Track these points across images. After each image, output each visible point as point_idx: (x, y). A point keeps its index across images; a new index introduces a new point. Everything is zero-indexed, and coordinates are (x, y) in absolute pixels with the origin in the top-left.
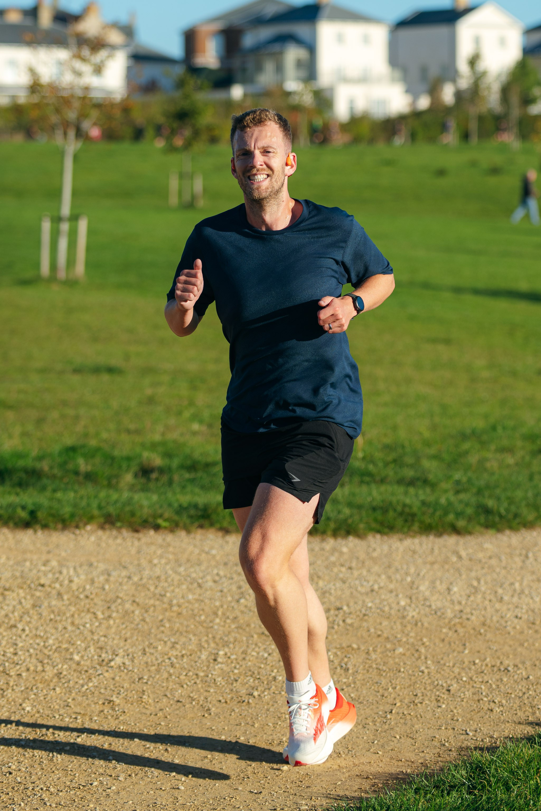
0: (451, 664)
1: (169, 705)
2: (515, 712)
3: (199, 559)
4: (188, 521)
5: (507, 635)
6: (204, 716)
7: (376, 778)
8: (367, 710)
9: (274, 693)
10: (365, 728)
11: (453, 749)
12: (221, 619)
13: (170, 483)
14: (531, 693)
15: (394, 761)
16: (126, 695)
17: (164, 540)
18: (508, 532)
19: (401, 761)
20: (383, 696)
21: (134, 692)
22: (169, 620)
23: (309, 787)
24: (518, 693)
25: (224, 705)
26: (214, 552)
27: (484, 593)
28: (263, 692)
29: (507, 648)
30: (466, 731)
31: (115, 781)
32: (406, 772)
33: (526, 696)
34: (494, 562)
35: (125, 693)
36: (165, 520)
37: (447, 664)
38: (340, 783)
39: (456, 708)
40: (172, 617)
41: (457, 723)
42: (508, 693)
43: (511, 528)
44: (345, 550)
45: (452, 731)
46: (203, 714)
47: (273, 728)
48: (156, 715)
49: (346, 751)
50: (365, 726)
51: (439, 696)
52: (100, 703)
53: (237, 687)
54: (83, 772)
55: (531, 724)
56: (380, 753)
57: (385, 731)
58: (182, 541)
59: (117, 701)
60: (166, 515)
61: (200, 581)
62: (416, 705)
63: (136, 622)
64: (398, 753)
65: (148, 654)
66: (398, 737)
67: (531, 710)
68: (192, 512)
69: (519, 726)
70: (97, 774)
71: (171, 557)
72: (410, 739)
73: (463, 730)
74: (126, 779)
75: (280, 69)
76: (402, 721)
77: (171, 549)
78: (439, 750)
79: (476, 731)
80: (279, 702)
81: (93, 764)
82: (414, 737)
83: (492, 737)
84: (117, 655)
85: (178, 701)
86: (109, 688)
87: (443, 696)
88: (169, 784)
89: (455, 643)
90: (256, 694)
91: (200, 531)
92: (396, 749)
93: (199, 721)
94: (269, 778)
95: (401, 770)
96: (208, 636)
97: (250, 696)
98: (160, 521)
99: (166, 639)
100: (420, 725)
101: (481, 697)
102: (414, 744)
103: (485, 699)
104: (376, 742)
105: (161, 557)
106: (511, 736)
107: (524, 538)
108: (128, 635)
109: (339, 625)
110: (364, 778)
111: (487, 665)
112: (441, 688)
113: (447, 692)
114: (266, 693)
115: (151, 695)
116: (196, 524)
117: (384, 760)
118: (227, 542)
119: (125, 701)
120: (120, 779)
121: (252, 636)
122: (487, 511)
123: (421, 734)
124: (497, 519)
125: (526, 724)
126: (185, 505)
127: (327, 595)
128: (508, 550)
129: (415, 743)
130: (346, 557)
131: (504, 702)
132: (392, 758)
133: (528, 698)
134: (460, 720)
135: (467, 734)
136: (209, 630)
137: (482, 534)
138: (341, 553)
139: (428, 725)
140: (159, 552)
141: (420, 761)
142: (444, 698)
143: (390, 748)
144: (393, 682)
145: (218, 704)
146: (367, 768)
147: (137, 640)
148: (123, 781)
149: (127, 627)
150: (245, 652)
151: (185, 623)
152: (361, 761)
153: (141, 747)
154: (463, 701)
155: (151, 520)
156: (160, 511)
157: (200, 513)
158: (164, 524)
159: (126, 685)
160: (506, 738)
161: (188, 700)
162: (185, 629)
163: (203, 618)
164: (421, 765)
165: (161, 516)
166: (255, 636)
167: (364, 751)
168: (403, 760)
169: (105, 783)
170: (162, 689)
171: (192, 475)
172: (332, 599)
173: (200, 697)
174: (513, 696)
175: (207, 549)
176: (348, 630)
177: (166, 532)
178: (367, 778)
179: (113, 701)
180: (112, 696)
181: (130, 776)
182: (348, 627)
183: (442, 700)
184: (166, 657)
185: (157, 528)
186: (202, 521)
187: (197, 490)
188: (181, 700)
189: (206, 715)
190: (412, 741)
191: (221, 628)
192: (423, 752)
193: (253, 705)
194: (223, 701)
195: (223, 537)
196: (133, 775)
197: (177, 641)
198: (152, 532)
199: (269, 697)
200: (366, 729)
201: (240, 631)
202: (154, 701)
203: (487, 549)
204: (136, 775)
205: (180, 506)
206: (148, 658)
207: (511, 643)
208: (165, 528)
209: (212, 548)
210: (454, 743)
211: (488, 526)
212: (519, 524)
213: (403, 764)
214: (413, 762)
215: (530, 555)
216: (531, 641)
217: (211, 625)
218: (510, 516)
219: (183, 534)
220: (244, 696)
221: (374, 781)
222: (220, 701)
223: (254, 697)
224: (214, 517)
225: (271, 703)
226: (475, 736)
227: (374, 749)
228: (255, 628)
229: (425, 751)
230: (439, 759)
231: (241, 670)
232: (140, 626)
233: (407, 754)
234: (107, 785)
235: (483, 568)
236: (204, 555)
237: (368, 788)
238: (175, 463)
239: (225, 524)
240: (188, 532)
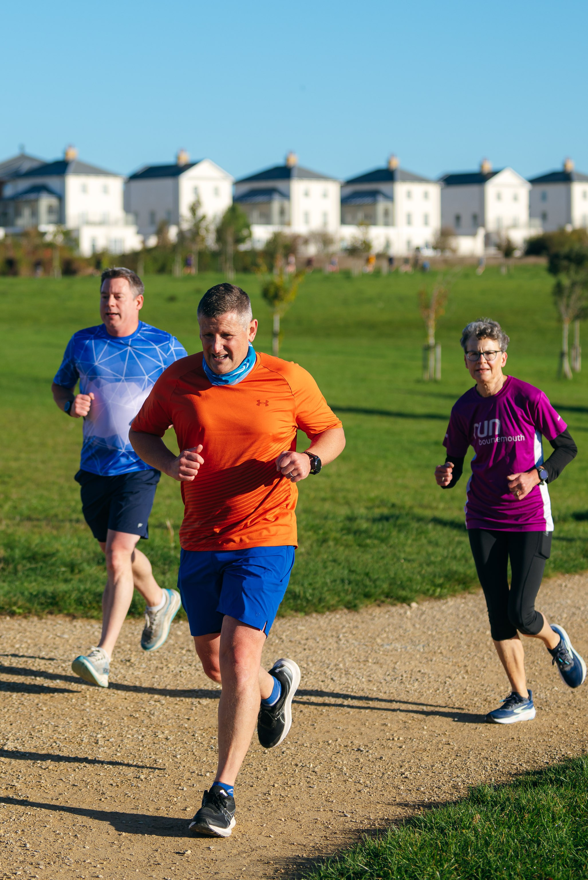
0: (309, 745)
1: (66, 789)
2: (381, 793)
3: (54, 644)
4: (38, 608)
5: (347, 715)
6: (100, 800)
7: (276, 864)
8: (247, 792)
9: (158, 776)
10: (250, 810)
11: (338, 832)
12: (90, 702)
13: (16, 572)
14: (389, 773)
15: (287, 845)
16: (25, 779)
17: (20, 625)
18: (314, 615)
19: (293, 844)
20: (258, 778)
21: (31, 776)
22: (45, 704)
23: (218, 873)
24: (378, 773)
25: (116, 788)
26: (66, 636)
27: (315, 674)
28: (149, 775)
29: (351, 728)
30: (343, 812)
31: (36, 869)
32: (303, 856)
33: (386, 776)
34: (311, 643)
35: (24, 778)
36: (19, 608)
37: (305, 745)
38: (244, 869)
39: (326, 789)
40: (47, 700)
41: (333, 805)
42: (369, 774)
43: (316, 611)
44: (179, 633)
45: (330, 813)
46: (99, 798)
47: (167, 812)
48: (57, 799)
49: (241, 835)
50: (250, 808)
51: (307, 777)
52: (3, 788)
53: (124, 770)
54: (5, 860)
55: (400, 804)
56: (272, 836)
57: (270, 814)
58: (35, 625)
59: (18, 786)
60: (20, 603)
61: (64, 665)
62: (290, 786)
63: (16, 706)
64: (288, 837)
65: (35, 738)
66: (283, 820)
67: (395, 791)
68: (43, 600)
69: (390, 806)
70: (19, 862)
71: (29, 641)
72: (295, 822)
73: (340, 812)
74: (46, 867)
75: (35, 214)
76: (282, 803)
77: (28, 634)
78: (325, 833)
79: (352, 813)
80: (165, 785)
81: (12, 851)
82: (298, 820)
83: (369, 819)
84: (8, 739)
85: (74, 785)
86: (8, 773)
87: (311, 777)
88: (87, 872)
89: (304, 723)
90: (142, 777)
91: (49, 616)
92: (285, 832)
93: (97, 806)
94: (177, 864)
95: (297, 854)
96: (83, 719)
97: (138, 779)
98: (14, 608)
99: (47, 723)
100: (299, 807)
101: (346, 778)
102: (300, 827)
103: (350, 780)
104: (264, 825)
105: (21, 641)
106: (386, 818)
107: (331, 620)
108: (12, 718)
109: (196, 707)
110: (266, 863)
111: (340, 745)
112: (307, 769)
113: (314, 774)
114: (151, 776)
115: (47, 780)
116: (47, 610)
117: (277, 844)
118: (75, 626)
119: (25, 785)
120: (41, 867)
121: (123, 719)
122: (295, 596)
123: (303, 817)
124: (305, 604)
125: (395, 805)
126: (35, 593)
127: (178, 677)
128: (320, 632)
129: (301, 825)
130: (182, 640)
131: (368, 782)
132: (284, 842)
133: (388, 778)
134: (334, 801)
135: (346, 816)
136: (82, 713)
137: (293, 616)
138: (177, 636)
139: (306, 806)
140: (18, 637)
141: (311, 845)
142: (312, 779)
143: (279, 832)
144: (263, 763)
145: (110, 788)
146: (264, 852)
147: (21, 723)
148: (44, 869)
149: (8, 710)
150: (120, 735)
151: (59, 706)
152: (257, 845)
153: (52, 833)
154: (331, 782)
155: (6, 607)
156: (14, 599)
157: (49, 601)
158: (18, 611)
159: (23, 770)
160: (381, 819)
161: (83, 784)
162: (60, 712)
163: (74, 700)
164: (312, 849)
165: (15, 604)
166: (125, 719)
167: (257, 834)
168: (295, 843)
169: (28, 872)
170: (56, 773)
171: (33, 566)
172: (183, 680)
173: (92, 781)
174: (374, 776)
175: (59, 634)
176: (205, 711)
177: (20, 617)
178: (268, 863)
179: (14, 786)
180: (13, 781)
181: (49, 864)
182: (205, 709)
183: (312, 782)
184: (51, 740)
185: (12, 614)
186: (51, 607)
187: (40, 579)
188: (76, 784)
189: (103, 799)
190: (297, 823)
191: (93, 711)
192: (311, 835)
193: (143, 788)
194: (114, 784)
195: (71, 622)
196: (52, 863)
197: (56, 725)
198: (8, 618)
199: (155, 779)
200: (251, 812)
201: (110, 713)
202: (52, 785)
203: (301, 630)
204: (54, 863)
205: (31, 594)
206: (36, 742)
207: (353, 722)
208: (20, 614)
209: (63, 633)
210: (337, 825)
211: (297, 610)
212: (323, 607)
213: (296, 848)
214: (305, 846)
215: (341, 636)
216: (370, 720)
217: (83, 707)
218: (315, 601)
219: (36, 619)
220: (132, 779)
221: (275, 866)
222: (112, 785)
223: (142, 780)
224: (61, 603)
225: (158, 786)
226: (353, 818)
227: (265, 832)
228: (122, 709)
229: (313, 835)
230: (329, 842)
231: (123, 753)
232: (20, 709)
233: (297, 838)
234: (30, 874)
235: (305, 649)
236: (57, 638)
237: (272, 873)
238: (17, 553)
239: (72, 611)
240: (40, 618)
